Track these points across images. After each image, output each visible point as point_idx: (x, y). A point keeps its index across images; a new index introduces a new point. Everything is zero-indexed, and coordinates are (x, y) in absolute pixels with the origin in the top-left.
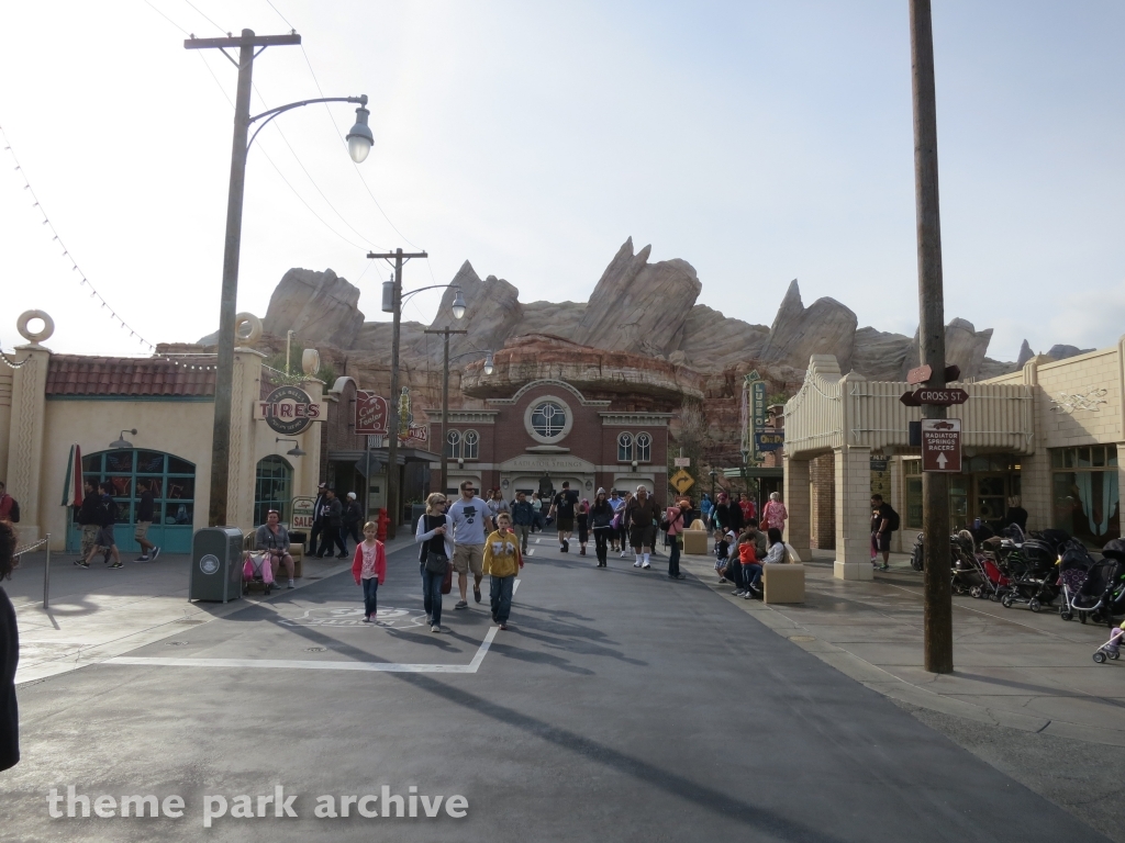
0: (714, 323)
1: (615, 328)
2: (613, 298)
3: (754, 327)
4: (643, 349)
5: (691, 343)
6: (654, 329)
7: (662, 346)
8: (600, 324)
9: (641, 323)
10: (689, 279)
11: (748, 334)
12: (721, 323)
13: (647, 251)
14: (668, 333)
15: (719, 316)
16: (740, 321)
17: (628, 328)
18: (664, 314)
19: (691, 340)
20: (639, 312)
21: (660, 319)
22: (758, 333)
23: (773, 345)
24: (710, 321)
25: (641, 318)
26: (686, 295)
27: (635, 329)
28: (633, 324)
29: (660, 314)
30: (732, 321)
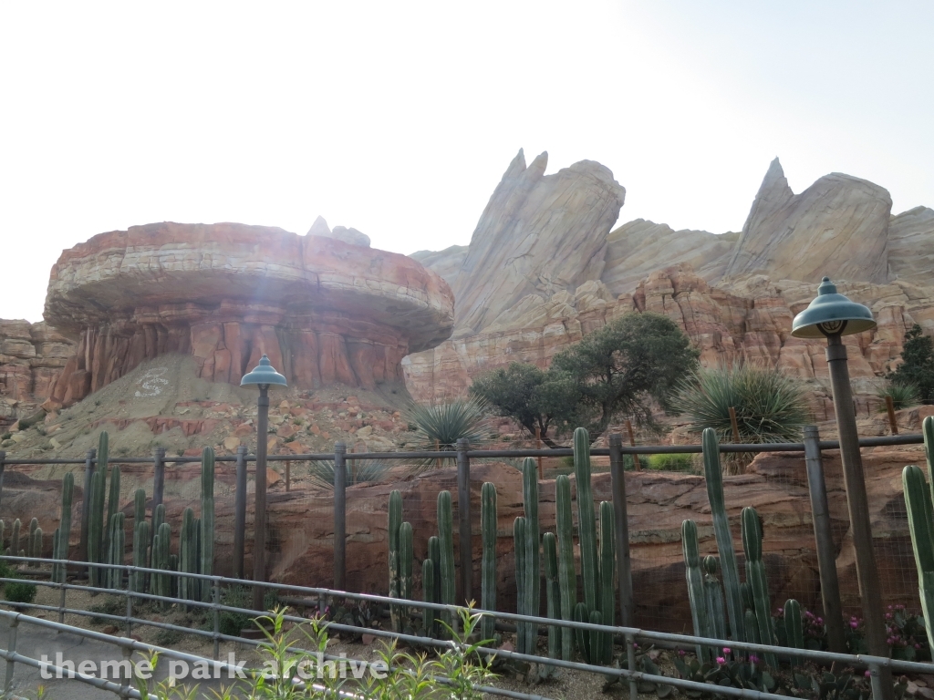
0: (655, 239)
1: (502, 266)
2: (498, 228)
3: (720, 237)
4: (539, 286)
5: (621, 272)
6: (554, 257)
7: (569, 279)
8: (484, 264)
9: (533, 252)
10: (600, 182)
11: (709, 247)
12: (665, 238)
13: (542, 160)
14: (576, 260)
15: (665, 229)
16: (698, 232)
17: (517, 263)
18: (565, 236)
19: (621, 267)
20: (531, 238)
21: (561, 242)
22: (726, 244)
23: (743, 252)
24: (648, 239)
25: (534, 245)
26: (599, 204)
27: (528, 262)
28: (524, 256)
29: (560, 236)
30: (685, 233)
